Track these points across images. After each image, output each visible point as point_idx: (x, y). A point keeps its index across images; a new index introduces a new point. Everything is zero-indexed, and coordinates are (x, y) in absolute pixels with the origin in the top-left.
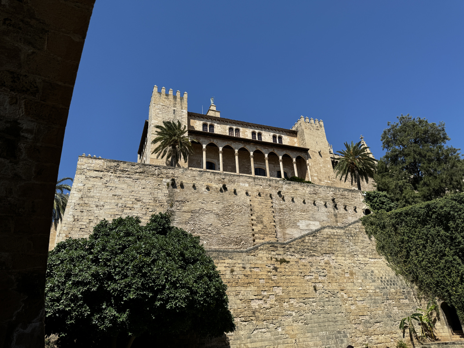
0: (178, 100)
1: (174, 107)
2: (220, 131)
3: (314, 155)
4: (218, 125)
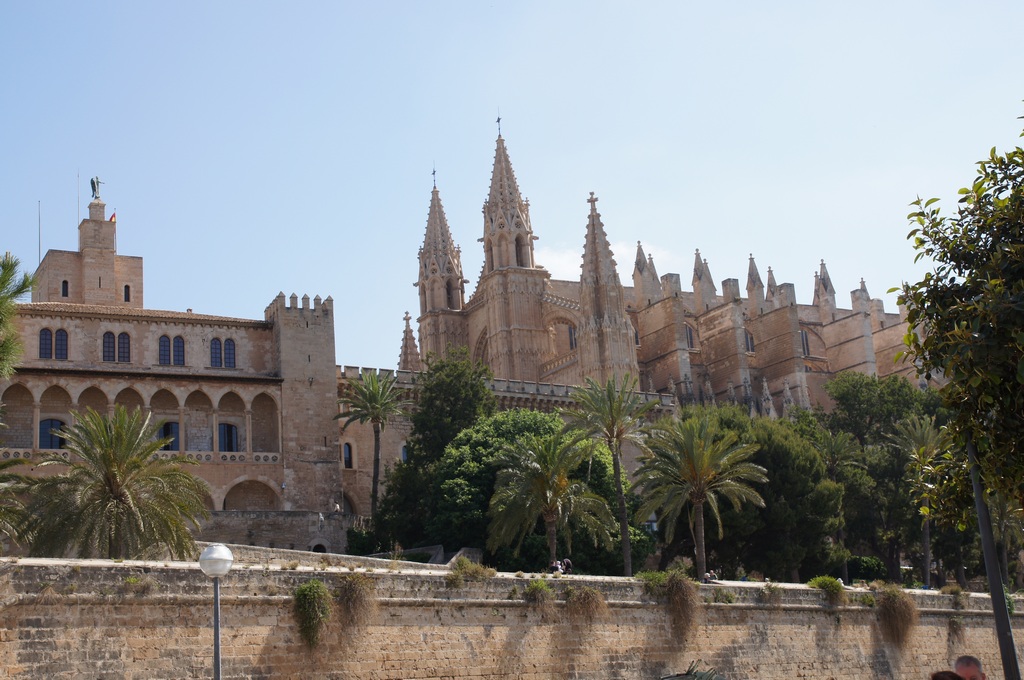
2: (82, 343)
3: (297, 389)
4: (78, 330)
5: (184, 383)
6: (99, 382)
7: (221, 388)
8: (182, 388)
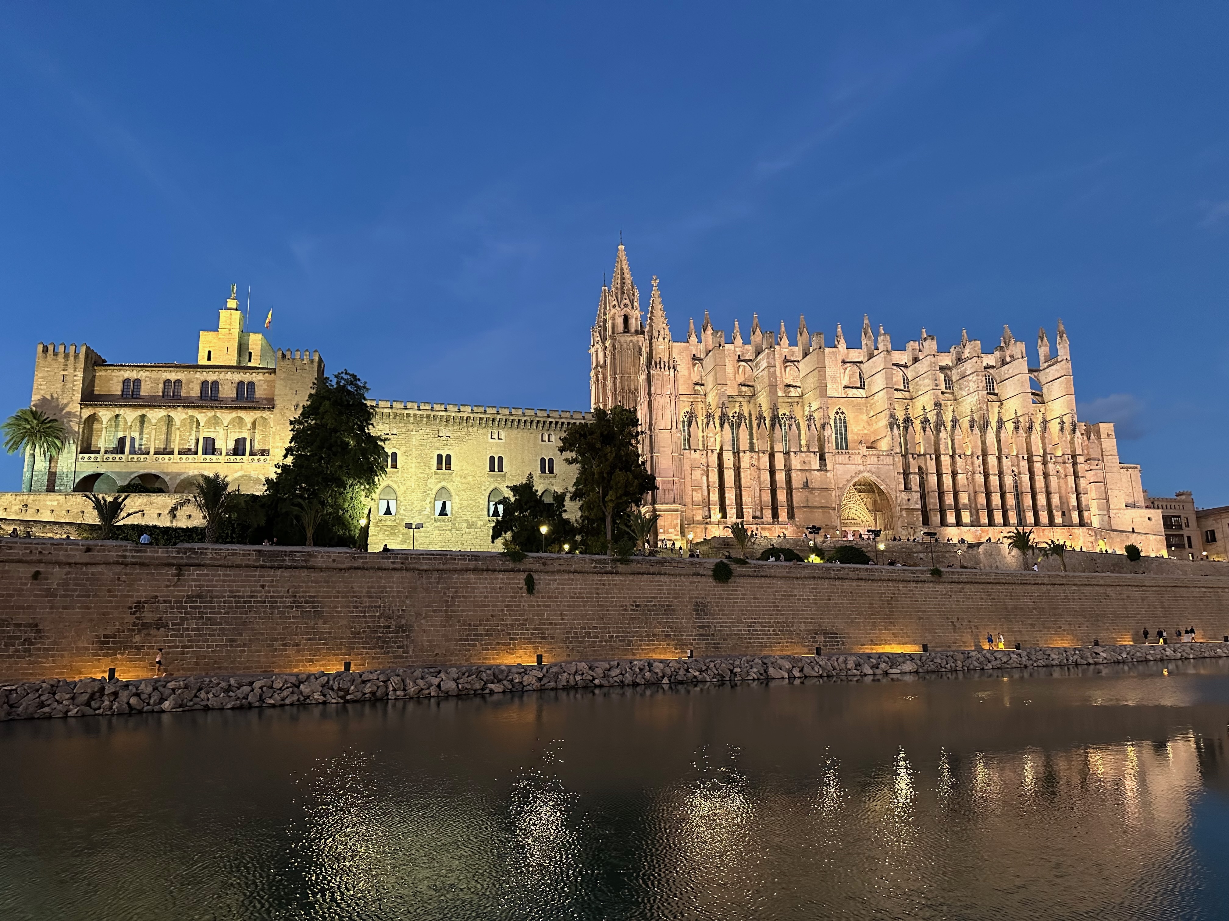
0: (72, 359)
1: (64, 370)
2: (149, 387)
3: (285, 413)
4: (147, 379)
5: (204, 411)
6: (147, 412)
7: (230, 413)
8: (203, 414)
